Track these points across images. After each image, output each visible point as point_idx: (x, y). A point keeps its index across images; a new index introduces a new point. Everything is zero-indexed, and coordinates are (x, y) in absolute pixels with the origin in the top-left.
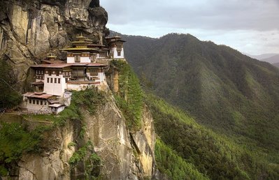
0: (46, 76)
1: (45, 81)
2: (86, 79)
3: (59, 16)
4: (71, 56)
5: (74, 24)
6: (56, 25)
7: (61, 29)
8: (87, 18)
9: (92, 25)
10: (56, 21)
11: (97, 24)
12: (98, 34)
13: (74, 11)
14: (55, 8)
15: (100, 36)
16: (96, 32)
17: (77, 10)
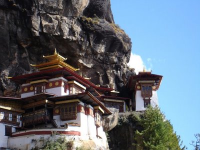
3: (20, 30)
4: (28, 92)
6: (16, 46)
7: (24, 55)
8: (78, 36)
9: (90, 51)
10: (13, 39)
11: (102, 49)
12: (105, 70)
13: (51, 21)
14: (12, 14)
15: (109, 75)
16: (101, 67)
17: (57, 19)
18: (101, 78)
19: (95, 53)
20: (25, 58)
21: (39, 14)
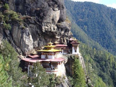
0: (29, 66)
1: (28, 68)
2: (50, 69)
3: (39, 30)
4: (43, 55)
5: (48, 33)
6: (38, 35)
7: (40, 37)
8: (56, 30)
9: (59, 34)
10: (37, 33)
11: (63, 32)
12: (63, 38)
13: (48, 27)
14: (36, 25)
15: (65, 39)
16: (62, 37)
17: (50, 26)
18: (62, 41)
19: (61, 34)
20: (40, 38)
21: (44, 25)
